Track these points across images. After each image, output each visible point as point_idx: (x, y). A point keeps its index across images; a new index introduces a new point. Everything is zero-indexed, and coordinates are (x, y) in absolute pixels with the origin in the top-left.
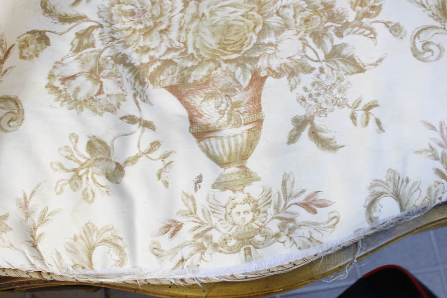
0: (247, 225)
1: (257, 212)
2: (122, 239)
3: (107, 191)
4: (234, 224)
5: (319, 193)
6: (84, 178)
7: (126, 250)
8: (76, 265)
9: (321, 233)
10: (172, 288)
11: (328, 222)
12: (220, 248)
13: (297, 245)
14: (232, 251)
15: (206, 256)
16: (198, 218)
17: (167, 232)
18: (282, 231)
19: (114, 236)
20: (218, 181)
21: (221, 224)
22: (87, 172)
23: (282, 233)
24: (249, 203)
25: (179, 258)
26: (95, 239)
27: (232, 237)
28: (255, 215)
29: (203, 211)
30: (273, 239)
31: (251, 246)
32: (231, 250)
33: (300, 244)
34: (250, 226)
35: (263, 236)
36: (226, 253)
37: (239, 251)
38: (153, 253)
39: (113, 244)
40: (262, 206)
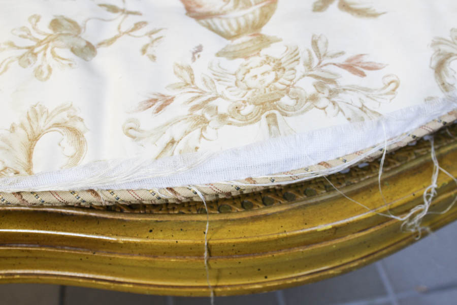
0: (267, 87)
1: (281, 71)
2: (82, 120)
3: (70, 65)
4: (249, 89)
5: (363, 56)
6: (40, 56)
7: (87, 136)
8: (6, 168)
9: (376, 101)
10: (153, 231)
11: (384, 88)
12: (230, 119)
13: (344, 114)
14: (249, 120)
15: (210, 132)
16: (197, 88)
17: (150, 107)
18: (319, 92)
19: (72, 117)
20: (223, 51)
21: (231, 91)
22: (46, 48)
23: (320, 95)
24: (269, 64)
25: (166, 139)
26: (42, 124)
27: (247, 103)
28: (279, 73)
29: (204, 80)
30: (308, 104)
31: (276, 112)
32: (247, 120)
33: (349, 114)
34: (273, 87)
35: (292, 99)
36: (239, 125)
37: (258, 119)
38: (127, 134)
39: (68, 128)
40: (286, 64)
